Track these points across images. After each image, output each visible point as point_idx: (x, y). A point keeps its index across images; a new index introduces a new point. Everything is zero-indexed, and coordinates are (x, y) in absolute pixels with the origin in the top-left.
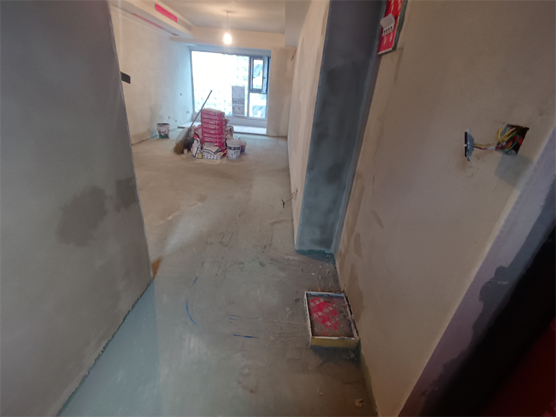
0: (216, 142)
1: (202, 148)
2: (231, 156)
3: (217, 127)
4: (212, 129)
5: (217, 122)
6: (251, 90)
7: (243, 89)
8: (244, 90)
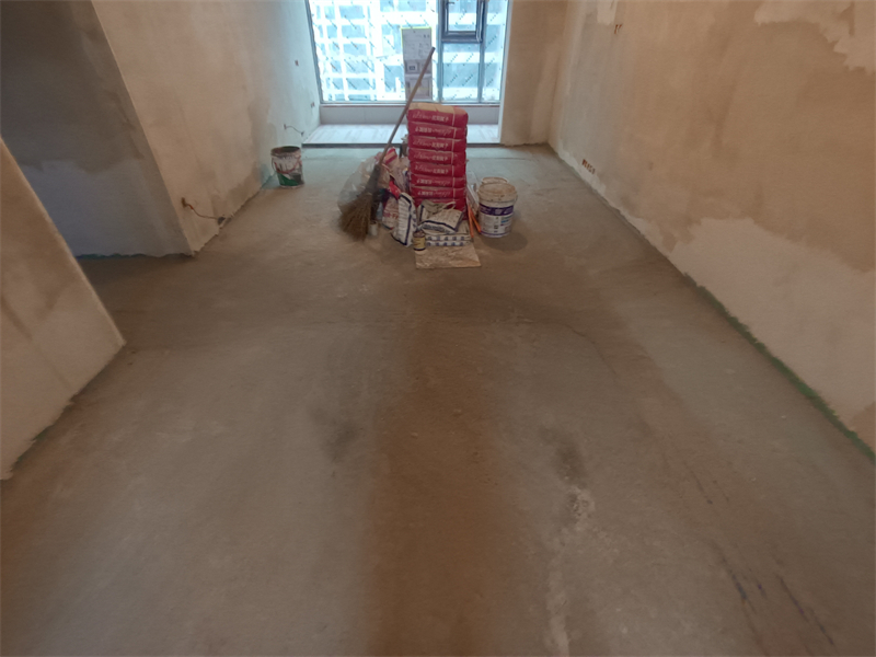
0: (450, 197)
1: (420, 221)
2: (492, 230)
3: (453, 155)
4: (439, 162)
5: (454, 141)
6: (446, 36)
7: (426, 34)
8: (430, 36)
